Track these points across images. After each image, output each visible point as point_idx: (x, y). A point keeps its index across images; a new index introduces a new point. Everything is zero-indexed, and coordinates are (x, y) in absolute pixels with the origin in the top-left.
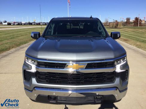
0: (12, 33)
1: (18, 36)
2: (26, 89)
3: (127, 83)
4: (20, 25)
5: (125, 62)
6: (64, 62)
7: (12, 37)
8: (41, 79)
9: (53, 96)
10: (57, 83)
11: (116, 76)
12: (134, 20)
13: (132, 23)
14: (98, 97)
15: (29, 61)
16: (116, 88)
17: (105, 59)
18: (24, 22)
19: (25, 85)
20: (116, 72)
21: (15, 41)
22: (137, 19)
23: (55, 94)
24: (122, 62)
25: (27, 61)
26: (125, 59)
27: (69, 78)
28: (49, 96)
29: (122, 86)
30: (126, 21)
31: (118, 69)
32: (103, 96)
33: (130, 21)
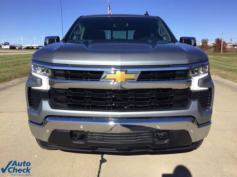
0: (16, 58)
1: (26, 62)
2: (31, 122)
3: (211, 112)
4: (31, 49)
5: (207, 74)
6: (99, 70)
7: (16, 64)
8: (59, 101)
9: (80, 132)
10: (88, 109)
11: (190, 97)
12: (214, 42)
13: (210, 47)
14: (159, 134)
15: (38, 72)
16: (191, 118)
17: (173, 65)
18: (37, 46)
19: (30, 116)
20: (191, 91)
21: (20, 69)
22: (218, 41)
23: (83, 127)
24: (201, 73)
25: (34, 72)
26: (207, 70)
27: (108, 99)
28: (72, 131)
29: (201, 116)
30: (201, 44)
31: (195, 85)
32: (167, 131)
33: (209, 44)
